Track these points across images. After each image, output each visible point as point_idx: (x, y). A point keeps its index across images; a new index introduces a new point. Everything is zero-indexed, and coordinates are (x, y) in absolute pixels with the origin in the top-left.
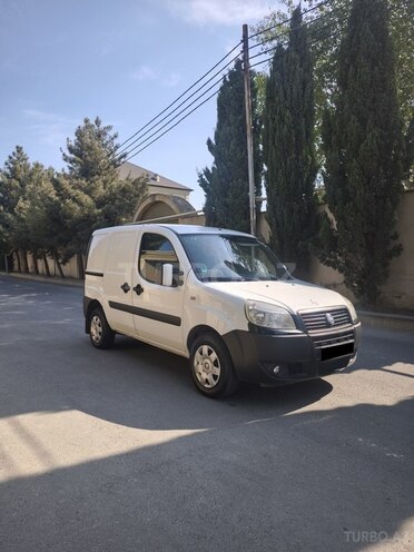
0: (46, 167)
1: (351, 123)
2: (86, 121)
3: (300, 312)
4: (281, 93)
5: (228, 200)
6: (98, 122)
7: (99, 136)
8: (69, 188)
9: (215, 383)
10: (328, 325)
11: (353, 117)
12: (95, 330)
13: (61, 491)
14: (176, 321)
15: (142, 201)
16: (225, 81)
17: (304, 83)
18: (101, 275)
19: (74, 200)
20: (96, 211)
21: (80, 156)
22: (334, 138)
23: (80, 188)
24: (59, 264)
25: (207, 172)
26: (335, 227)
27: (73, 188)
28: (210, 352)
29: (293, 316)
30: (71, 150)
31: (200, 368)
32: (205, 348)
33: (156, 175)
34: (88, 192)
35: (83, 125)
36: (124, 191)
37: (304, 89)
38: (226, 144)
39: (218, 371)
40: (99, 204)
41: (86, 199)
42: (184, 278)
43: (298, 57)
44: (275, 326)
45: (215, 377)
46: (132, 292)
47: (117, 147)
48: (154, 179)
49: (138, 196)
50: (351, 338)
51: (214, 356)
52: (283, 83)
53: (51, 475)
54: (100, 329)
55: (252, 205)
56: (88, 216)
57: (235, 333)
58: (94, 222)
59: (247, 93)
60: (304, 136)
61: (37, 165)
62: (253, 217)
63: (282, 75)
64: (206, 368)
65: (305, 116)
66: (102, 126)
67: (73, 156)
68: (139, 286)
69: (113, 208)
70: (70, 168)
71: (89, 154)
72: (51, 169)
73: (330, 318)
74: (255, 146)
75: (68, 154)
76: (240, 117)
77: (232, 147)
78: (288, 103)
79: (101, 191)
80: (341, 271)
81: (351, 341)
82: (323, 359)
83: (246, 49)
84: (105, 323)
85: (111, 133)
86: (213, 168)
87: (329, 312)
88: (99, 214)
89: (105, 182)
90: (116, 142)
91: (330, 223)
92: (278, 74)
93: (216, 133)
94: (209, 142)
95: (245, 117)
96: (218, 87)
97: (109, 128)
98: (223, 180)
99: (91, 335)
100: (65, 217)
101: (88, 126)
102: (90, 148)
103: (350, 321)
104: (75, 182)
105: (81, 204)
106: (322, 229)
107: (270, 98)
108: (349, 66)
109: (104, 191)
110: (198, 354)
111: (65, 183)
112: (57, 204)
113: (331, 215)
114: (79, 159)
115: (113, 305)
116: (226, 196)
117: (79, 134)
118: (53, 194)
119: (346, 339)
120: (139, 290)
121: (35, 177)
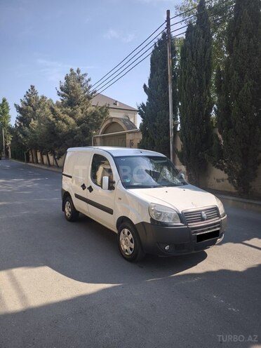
0: (48, 99)
1: (234, 76)
2: (72, 70)
3: (184, 212)
4: (190, 56)
5: (155, 123)
6: (78, 71)
7: (79, 80)
8: (60, 113)
9: (131, 252)
10: (203, 219)
11: (235, 72)
12: (68, 210)
13: (28, 324)
14: (110, 211)
15: (105, 121)
16: (155, 46)
17: (205, 49)
18: (71, 177)
19: (63, 121)
20: (76, 128)
21: (68, 93)
22: (223, 85)
23: (67, 113)
24: (55, 159)
25: (143, 106)
26: (222, 143)
27: (63, 113)
28: (129, 233)
29: (179, 214)
30: (62, 89)
31: (123, 242)
32: (126, 231)
33: (116, 101)
34: (72, 116)
35: (69, 73)
36: (94, 115)
37: (205, 52)
38: (155, 88)
39: (133, 246)
40: (79, 122)
41: (71, 120)
42: (115, 185)
43: (202, 31)
44: (167, 221)
45: (131, 249)
46: (87, 190)
47: (90, 87)
48: (115, 104)
49: (102, 118)
50: (218, 227)
51: (131, 236)
52: (191, 49)
53: (24, 312)
54: (70, 210)
55: (171, 127)
56: (72, 131)
57: (143, 223)
58: (76, 135)
59: (169, 55)
60: (204, 83)
61: (43, 97)
62: (172, 135)
63: (191, 44)
64: (126, 243)
65: (206, 70)
66: (81, 74)
67: (63, 93)
68: (90, 187)
69: (87, 126)
70: (62, 100)
71: (73, 91)
72: (51, 100)
73: (204, 215)
74: (174, 89)
75: (60, 91)
76: (164, 70)
77: (159, 89)
78: (194, 62)
79: (80, 115)
80: (226, 172)
81: (218, 229)
82: (198, 241)
83: (168, 26)
84: (72, 207)
85: (87, 78)
86: (147, 103)
87: (204, 210)
88: (78, 130)
89: (82, 109)
90: (89, 83)
91: (219, 141)
92: (188, 43)
93: (149, 80)
94: (145, 86)
95: (167, 70)
96: (151, 51)
97: (85, 75)
98: (153, 110)
99: (65, 213)
100: (58, 131)
101: (73, 74)
102: (73, 88)
103: (218, 215)
104: (64, 109)
105: (68, 124)
106: (214, 145)
107: (183, 59)
108: (234, 38)
109: (81, 115)
110: (122, 233)
111: (58, 110)
112: (53, 123)
113: (220, 136)
114: (66, 94)
115: (77, 196)
116: (155, 121)
117: (67, 78)
118: (51, 117)
119: (215, 228)
120: (91, 189)
121: (41, 105)
